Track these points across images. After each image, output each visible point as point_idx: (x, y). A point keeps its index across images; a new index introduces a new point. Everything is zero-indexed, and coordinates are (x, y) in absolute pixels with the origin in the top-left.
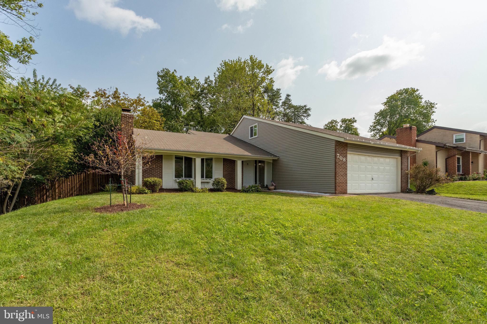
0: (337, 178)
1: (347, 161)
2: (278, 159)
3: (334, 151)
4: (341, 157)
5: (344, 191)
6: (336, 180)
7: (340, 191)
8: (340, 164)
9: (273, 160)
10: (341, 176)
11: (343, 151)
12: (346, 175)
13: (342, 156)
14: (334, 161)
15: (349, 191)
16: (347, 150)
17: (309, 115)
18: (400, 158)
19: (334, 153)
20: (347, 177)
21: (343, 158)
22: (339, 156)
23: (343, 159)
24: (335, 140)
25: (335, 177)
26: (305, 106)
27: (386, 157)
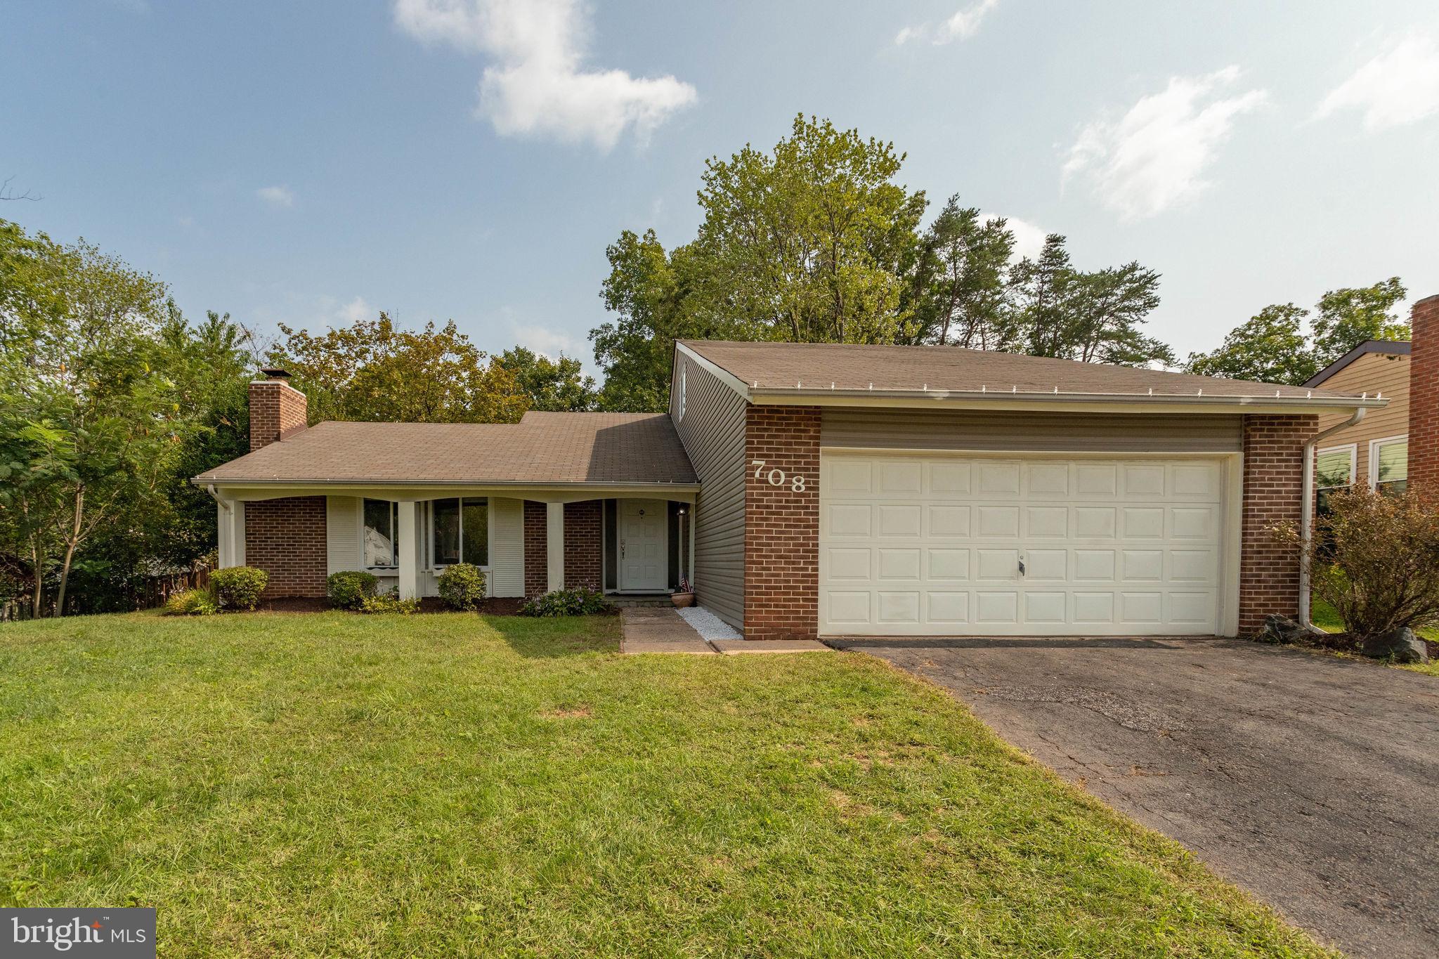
0: (752, 568)
4: (777, 476)
5: (792, 625)
7: (770, 625)
8: (768, 507)
10: (780, 557)
11: (789, 444)
12: (812, 553)
13: (786, 469)
14: (744, 493)
15: (828, 626)
16: (816, 438)
17: (1152, 303)
18: (1239, 456)
20: (813, 563)
21: (789, 476)
22: (767, 469)
23: (787, 482)
26: (1133, 268)
27: (1131, 459)
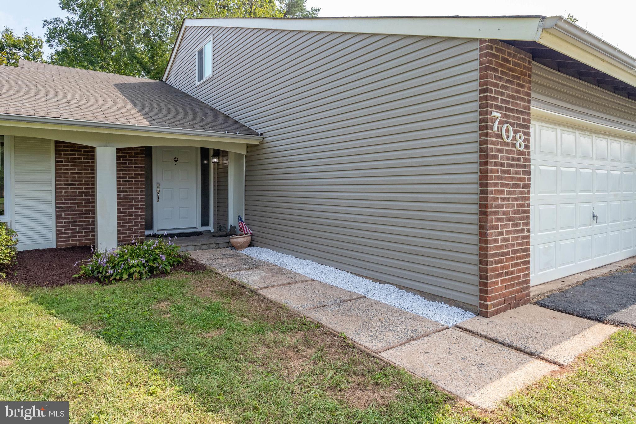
0: (492, 234)
1: (527, 147)
2: (262, 143)
3: (476, 95)
4: (507, 131)
6: (486, 242)
7: (504, 295)
8: (502, 165)
9: (249, 146)
10: (509, 219)
11: (513, 97)
13: (513, 125)
14: (476, 147)
16: (529, 95)
19: (476, 106)
20: (528, 224)
21: (515, 132)
22: (501, 123)
23: (514, 139)
24: (482, 41)
25: (482, 227)
